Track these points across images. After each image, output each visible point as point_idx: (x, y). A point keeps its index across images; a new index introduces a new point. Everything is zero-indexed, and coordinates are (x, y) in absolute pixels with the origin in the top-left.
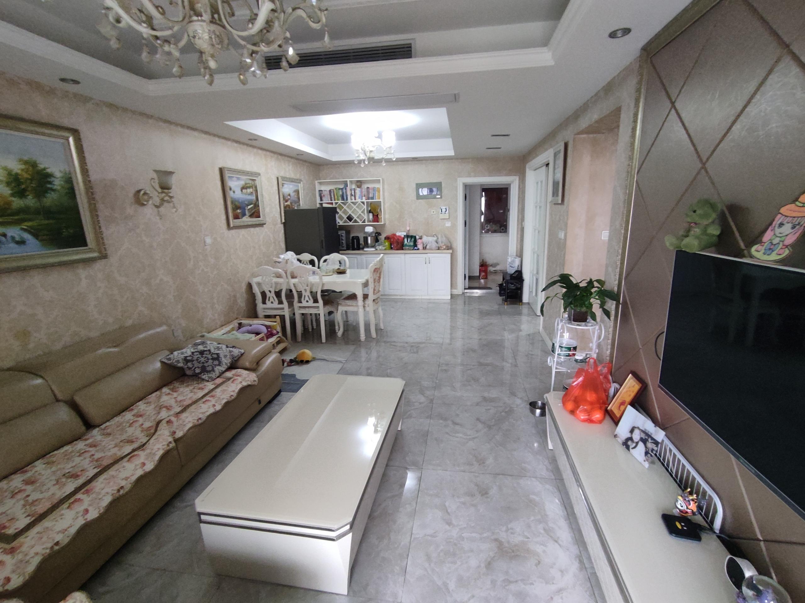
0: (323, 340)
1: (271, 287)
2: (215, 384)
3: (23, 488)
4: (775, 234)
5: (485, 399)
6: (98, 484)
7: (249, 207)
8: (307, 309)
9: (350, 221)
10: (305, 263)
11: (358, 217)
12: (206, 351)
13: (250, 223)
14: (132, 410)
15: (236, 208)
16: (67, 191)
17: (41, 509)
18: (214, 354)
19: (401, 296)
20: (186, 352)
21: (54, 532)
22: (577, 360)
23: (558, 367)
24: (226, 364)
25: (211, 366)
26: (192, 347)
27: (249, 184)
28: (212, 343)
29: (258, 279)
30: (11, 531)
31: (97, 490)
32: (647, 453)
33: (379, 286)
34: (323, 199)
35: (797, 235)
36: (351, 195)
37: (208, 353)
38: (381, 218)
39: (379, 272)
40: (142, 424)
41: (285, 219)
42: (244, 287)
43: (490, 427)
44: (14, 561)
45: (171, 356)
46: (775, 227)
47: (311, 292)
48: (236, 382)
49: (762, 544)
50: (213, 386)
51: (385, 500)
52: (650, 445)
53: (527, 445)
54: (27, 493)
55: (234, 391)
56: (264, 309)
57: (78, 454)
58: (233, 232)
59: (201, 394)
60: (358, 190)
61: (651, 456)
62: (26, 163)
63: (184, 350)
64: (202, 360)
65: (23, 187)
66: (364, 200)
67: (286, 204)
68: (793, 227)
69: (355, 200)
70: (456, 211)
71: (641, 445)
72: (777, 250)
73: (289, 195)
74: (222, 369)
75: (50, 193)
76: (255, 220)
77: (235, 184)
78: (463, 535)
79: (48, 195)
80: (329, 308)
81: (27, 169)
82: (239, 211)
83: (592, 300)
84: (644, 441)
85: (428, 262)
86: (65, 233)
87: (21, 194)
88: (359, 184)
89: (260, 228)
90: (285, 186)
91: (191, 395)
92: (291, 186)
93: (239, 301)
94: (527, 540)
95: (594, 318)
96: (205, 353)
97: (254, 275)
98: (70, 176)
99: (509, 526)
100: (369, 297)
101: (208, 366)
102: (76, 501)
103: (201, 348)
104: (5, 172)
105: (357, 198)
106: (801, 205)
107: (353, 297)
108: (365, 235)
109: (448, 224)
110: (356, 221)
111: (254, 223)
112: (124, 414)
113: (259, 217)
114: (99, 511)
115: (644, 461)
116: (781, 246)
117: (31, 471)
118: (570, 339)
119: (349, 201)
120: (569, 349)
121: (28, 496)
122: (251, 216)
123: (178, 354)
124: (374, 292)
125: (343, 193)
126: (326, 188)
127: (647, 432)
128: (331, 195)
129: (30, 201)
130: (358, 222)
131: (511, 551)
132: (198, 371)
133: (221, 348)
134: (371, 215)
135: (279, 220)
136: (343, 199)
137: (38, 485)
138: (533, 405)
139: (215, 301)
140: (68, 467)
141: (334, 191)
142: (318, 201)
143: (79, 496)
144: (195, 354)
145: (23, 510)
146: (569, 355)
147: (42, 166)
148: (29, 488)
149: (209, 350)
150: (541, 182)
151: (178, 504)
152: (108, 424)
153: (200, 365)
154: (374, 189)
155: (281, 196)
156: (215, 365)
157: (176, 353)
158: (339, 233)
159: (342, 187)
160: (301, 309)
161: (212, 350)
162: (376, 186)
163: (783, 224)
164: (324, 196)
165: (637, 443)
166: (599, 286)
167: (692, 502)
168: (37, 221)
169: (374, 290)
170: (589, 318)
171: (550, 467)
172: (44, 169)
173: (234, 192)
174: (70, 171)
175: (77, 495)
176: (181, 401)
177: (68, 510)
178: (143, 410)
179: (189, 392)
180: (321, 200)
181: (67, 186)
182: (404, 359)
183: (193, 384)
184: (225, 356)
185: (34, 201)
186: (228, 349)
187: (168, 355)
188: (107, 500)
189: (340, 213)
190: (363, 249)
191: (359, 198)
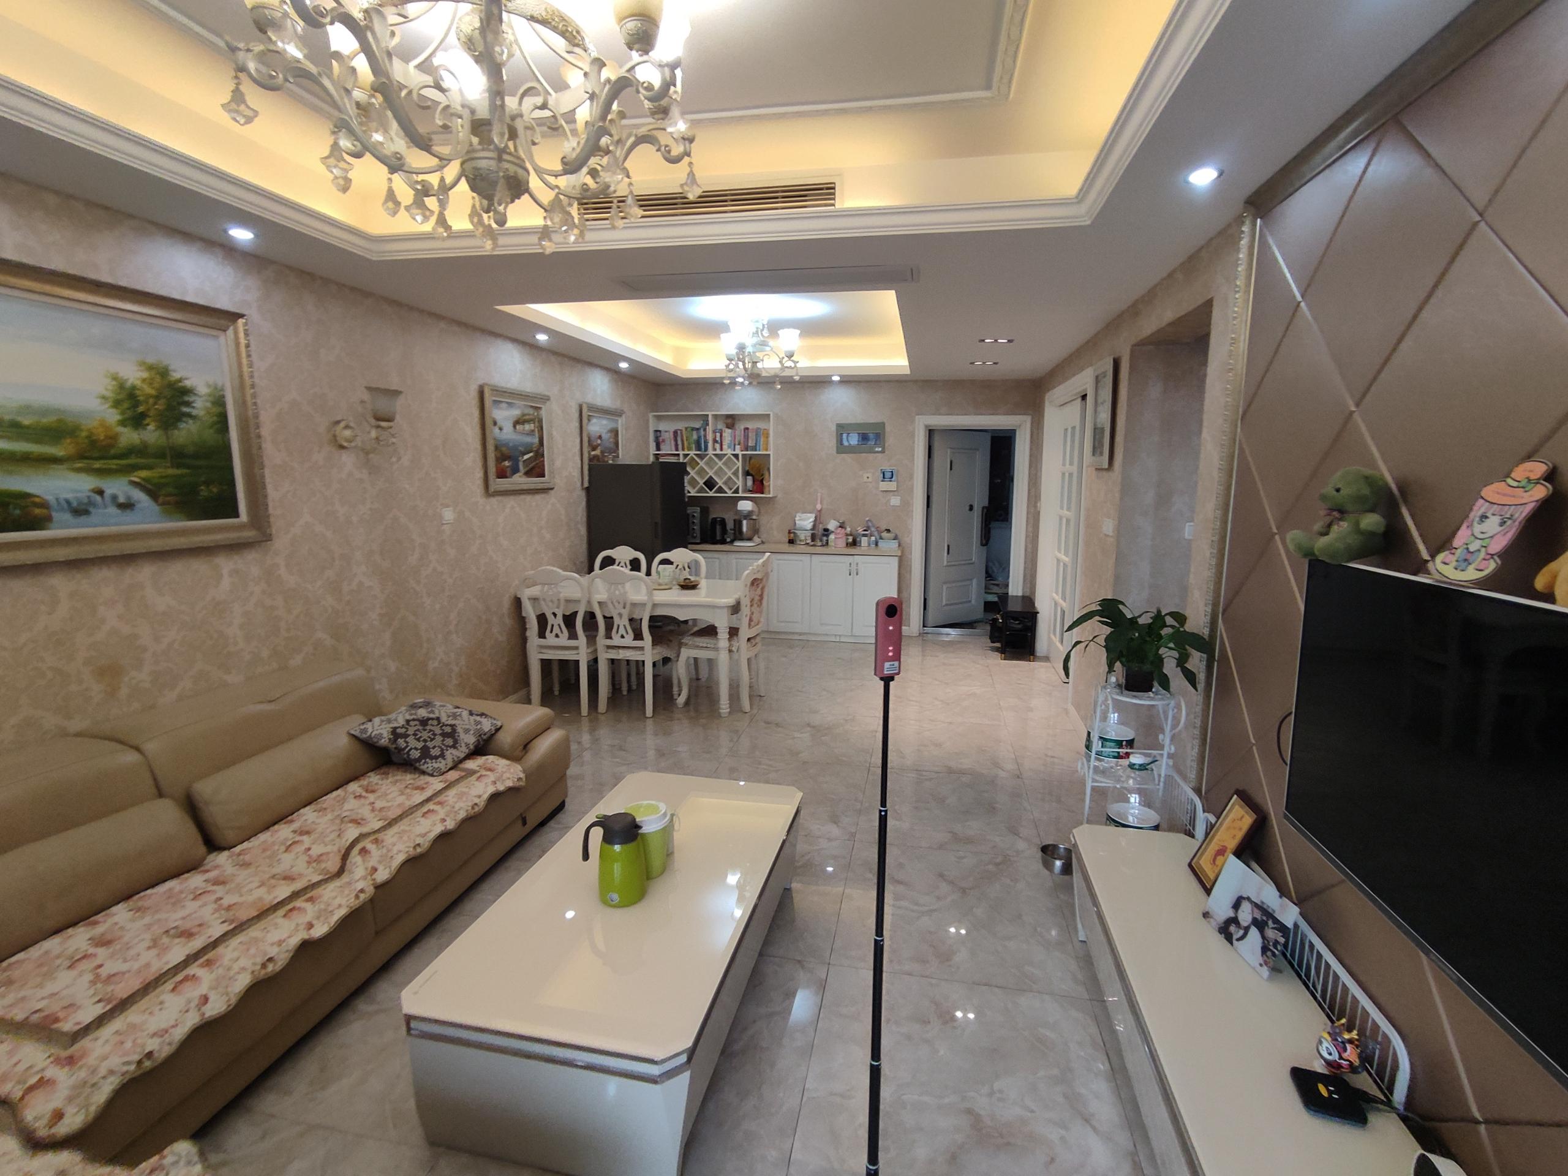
0: (647, 712)
1: (558, 607)
2: (445, 782)
3: (91, 950)
4: (1473, 535)
5: (956, 838)
6: (228, 952)
7: (526, 457)
8: (621, 651)
9: (711, 490)
10: (622, 564)
11: (725, 483)
12: (432, 719)
13: (525, 487)
14: (292, 821)
15: (501, 457)
16: (215, 418)
17: (122, 990)
18: (447, 725)
19: (800, 634)
20: (396, 720)
21: (146, 1033)
22: (1134, 764)
23: (1097, 778)
24: (467, 745)
25: (439, 747)
26: (407, 710)
27: (529, 415)
28: (444, 706)
29: (535, 591)
30: (67, 1026)
31: (226, 961)
32: (1265, 949)
33: (761, 612)
34: (662, 447)
35: (1510, 535)
36: (715, 441)
37: (435, 722)
38: (769, 486)
39: (761, 586)
40: (309, 849)
41: (590, 482)
42: (507, 603)
43: (964, 891)
44: (72, 1081)
45: (369, 726)
46: (1473, 521)
47: (631, 620)
48: (485, 780)
49: (1482, 1128)
50: (441, 786)
51: (754, 1022)
52: (1271, 934)
53: (1036, 930)
54: (98, 962)
55: (480, 797)
56: (542, 647)
57: (192, 896)
58: (494, 500)
59: (419, 797)
60: (727, 434)
61: (1274, 954)
62: (150, 368)
63: (392, 716)
64: (425, 735)
65: (141, 409)
66: (738, 451)
67: (593, 453)
68: (1502, 523)
69: (721, 449)
70: (911, 477)
71: (1254, 932)
72: (1477, 563)
73: (600, 437)
74: (460, 753)
75: (186, 423)
76: (534, 482)
77: (505, 415)
78: (904, 1097)
79: (182, 425)
80: (663, 652)
81: (152, 379)
82: (507, 463)
83: (1162, 651)
84: (1260, 925)
85: (854, 572)
86: (204, 492)
87: (137, 421)
88: (731, 421)
89: (543, 495)
90: (594, 421)
91: (401, 799)
92: (605, 422)
93: (495, 630)
94: (1029, 1114)
95: (1165, 684)
96: (430, 722)
97: (529, 583)
98: (221, 393)
99: (997, 1086)
100: (741, 633)
101: (434, 747)
102: (186, 979)
103: (422, 713)
104: (114, 383)
105: (725, 447)
106: (1515, 484)
107: (710, 631)
108: (737, 517)
109: (895, 501)
110: (720, 490)
111: (532, 486)
112: (276, 827)
113: (543, 476)
114: (229, 1000)
115: (1261, 965)
116: (1482, 554)
117: (105, 922)
118: (1122, 724)
119: (710, 452)
120: (1119, 744)
121: (100, 966)
122: (528, 474)
123: (382, 721)
124: (750, 624)
125: (699, 437)
126: (668, 428)
127: (1265, 907)
128: (676, 441)
129: (151, 434)
130: (726, 493)
131: (996, 1135)
132: (415, 754)
133: (460, 715)
134: (750, 480)
135: (579, 484)
136: (699, 448)
137: (118, 947)
138: (1048, 851)
139: (452, 628)
140: (175, 918)
141: (681, 433)
142: (652, 450)
143: (193, 970)
144: (412, 723)
145: (92, 992)
146: (1119, 756)
147: (176, 376)
148: (101, 951)
149: (438, 719)
150: (1074, 428)
151: (362, 1005)
152: (245, 845)
153: (420, 745)
154: (757, 432)
155: (585, 439)
156: (447, 746)
157: (377, 720)
158: (689, 512)
159: (697, 425)
160: (610, 650)
161: (444, 719)
162: (761, 425)
163: (1487, 517)
164: (663, 441)
165: (1247, 929)
166: (1175, 624)
167: (1348, 1046)
168: (160, 470)
169: (751, 620)
170: (1156, 684)
171: (1080, 977)
172: (180, 380)
173: (501, 429)
174: (223, 386)
175: (188, 969)
176: (381, 809)
177: (172, 995)
178: (313, 822)
179: (398, 793)
180: (658, 449)
181: (216, 410)
182: (800, 755)
183: (405, 780)
184: (467, 731)
185: (157, 433)
186: (472, 718)
187: (363, 724)
188: (243, 982)
189: (692, 473)
190: (732, 542)
191: (729, 447)
